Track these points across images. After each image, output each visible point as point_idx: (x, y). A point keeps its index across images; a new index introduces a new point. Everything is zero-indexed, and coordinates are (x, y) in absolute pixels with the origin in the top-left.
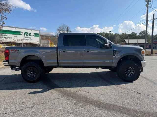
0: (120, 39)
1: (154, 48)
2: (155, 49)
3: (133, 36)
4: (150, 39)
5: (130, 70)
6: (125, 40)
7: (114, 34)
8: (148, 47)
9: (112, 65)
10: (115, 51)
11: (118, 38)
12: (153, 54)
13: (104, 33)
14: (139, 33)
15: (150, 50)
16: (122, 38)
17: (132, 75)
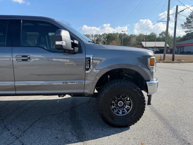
0: (136, 41)
1: (176, 52)
2: (178, 54)
3: (151, 38)
4: (172, 42)
5: (123, 101)
6: (142, 42)
7: (129, 35)
8: (169, 51)
9: (85, 91)
10: (90, 58)
11: (134, 41)
12: (175, 61)
13: (117, 33)
14: (160, 34)
15: (171, 55)
16: (138, 40)
17: (127, 113)
